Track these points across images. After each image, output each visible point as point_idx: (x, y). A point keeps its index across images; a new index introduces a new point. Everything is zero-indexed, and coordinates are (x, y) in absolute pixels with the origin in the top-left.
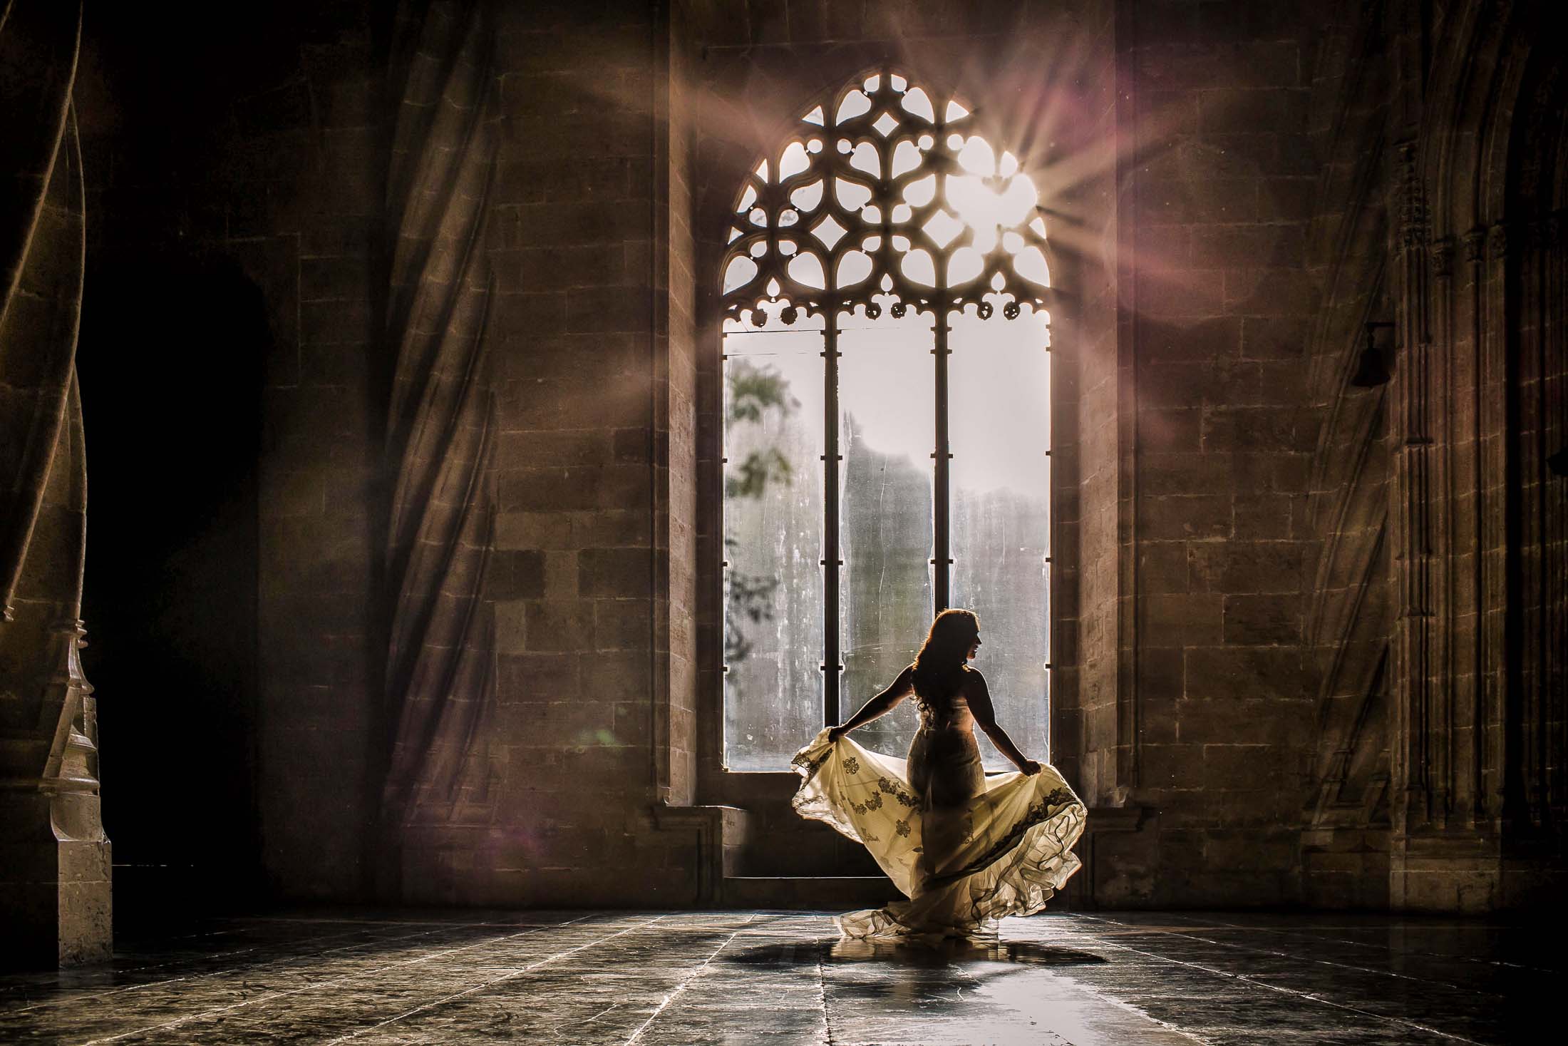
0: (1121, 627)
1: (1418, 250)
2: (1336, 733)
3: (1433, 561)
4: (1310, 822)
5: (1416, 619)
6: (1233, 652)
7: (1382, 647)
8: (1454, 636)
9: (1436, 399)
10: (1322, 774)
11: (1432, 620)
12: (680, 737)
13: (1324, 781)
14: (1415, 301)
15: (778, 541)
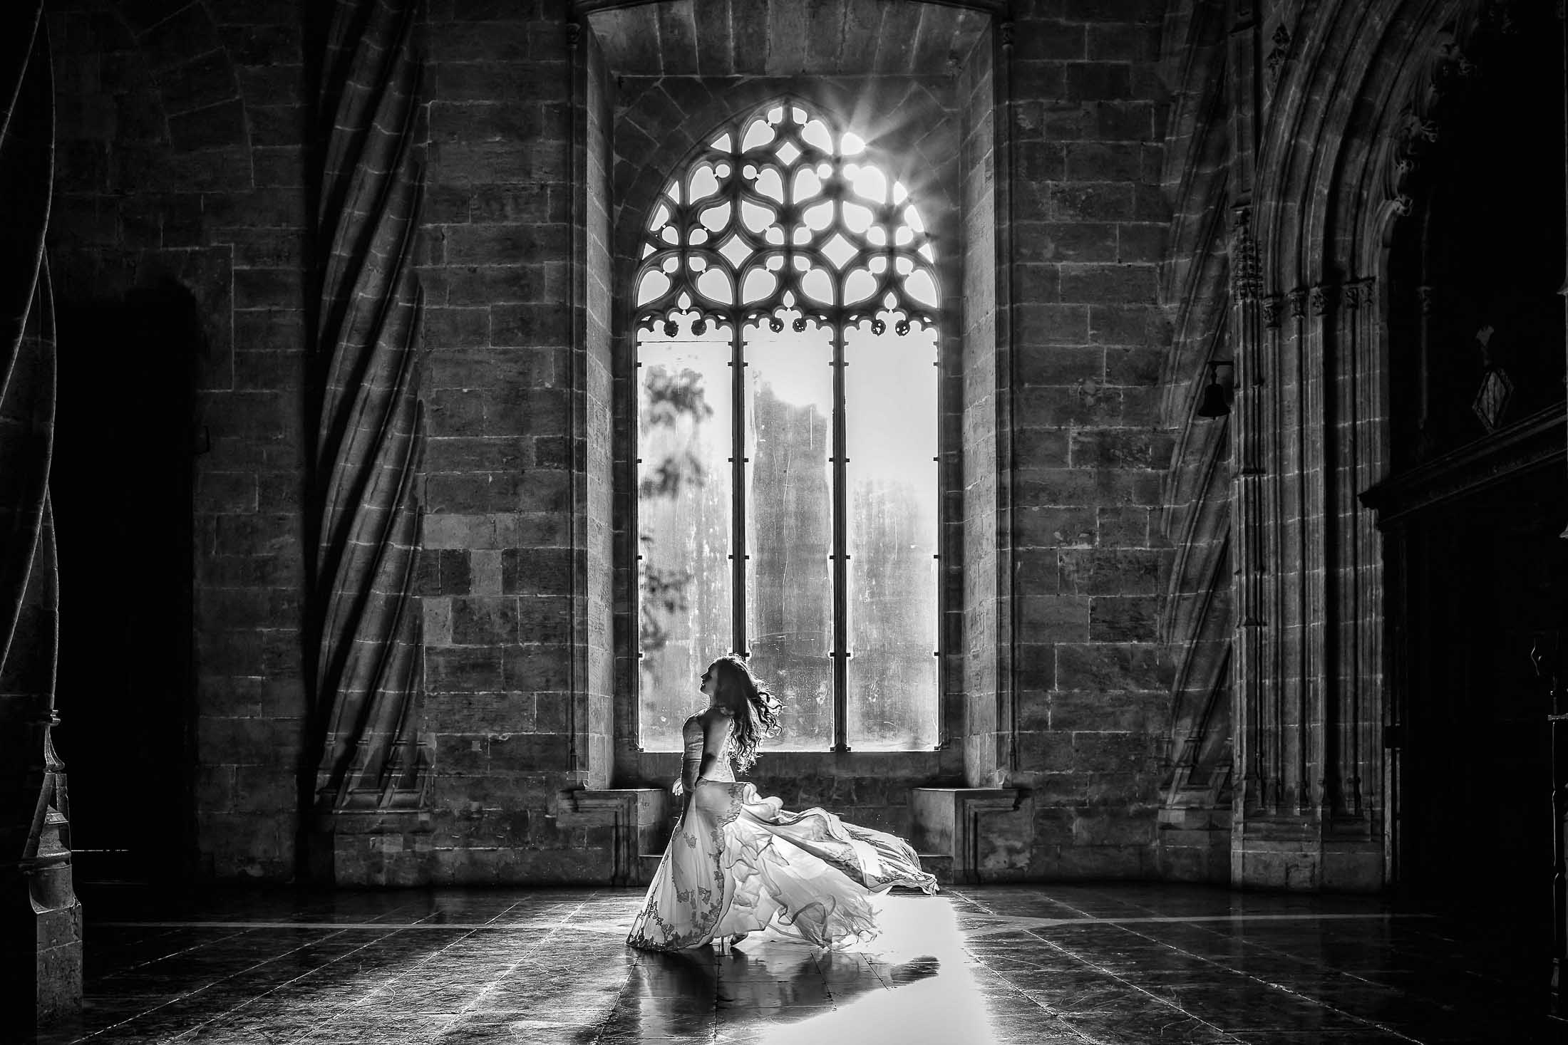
0: (1000, 626)
1: (1252, 302)
2: (1187, 722)
3: (1266, 577)
4: (1164, 802)
5: (1252, 628)
6: (1098, 648)
7: (1226, 647)
8: (1282, 642)
9: (1268, 434)
10: (1176, 757)
11: (1265, 629)
12: (598, 722)
13: (1178, 765)
14: (1250, 348)
15: (689, 536)
